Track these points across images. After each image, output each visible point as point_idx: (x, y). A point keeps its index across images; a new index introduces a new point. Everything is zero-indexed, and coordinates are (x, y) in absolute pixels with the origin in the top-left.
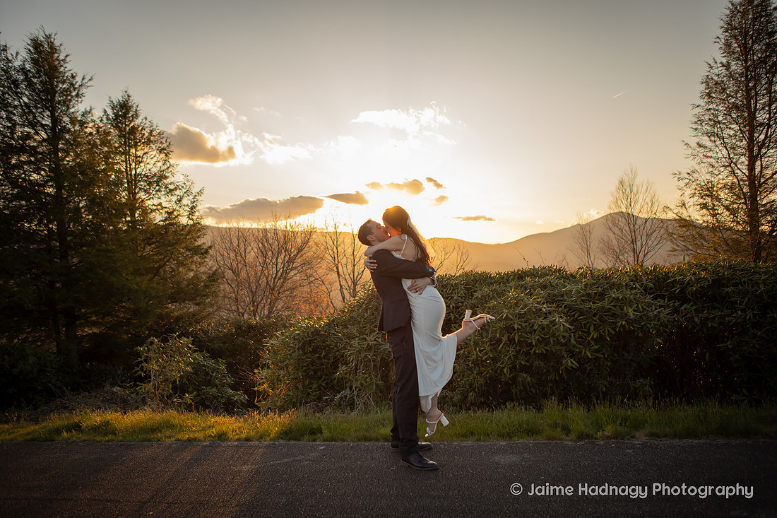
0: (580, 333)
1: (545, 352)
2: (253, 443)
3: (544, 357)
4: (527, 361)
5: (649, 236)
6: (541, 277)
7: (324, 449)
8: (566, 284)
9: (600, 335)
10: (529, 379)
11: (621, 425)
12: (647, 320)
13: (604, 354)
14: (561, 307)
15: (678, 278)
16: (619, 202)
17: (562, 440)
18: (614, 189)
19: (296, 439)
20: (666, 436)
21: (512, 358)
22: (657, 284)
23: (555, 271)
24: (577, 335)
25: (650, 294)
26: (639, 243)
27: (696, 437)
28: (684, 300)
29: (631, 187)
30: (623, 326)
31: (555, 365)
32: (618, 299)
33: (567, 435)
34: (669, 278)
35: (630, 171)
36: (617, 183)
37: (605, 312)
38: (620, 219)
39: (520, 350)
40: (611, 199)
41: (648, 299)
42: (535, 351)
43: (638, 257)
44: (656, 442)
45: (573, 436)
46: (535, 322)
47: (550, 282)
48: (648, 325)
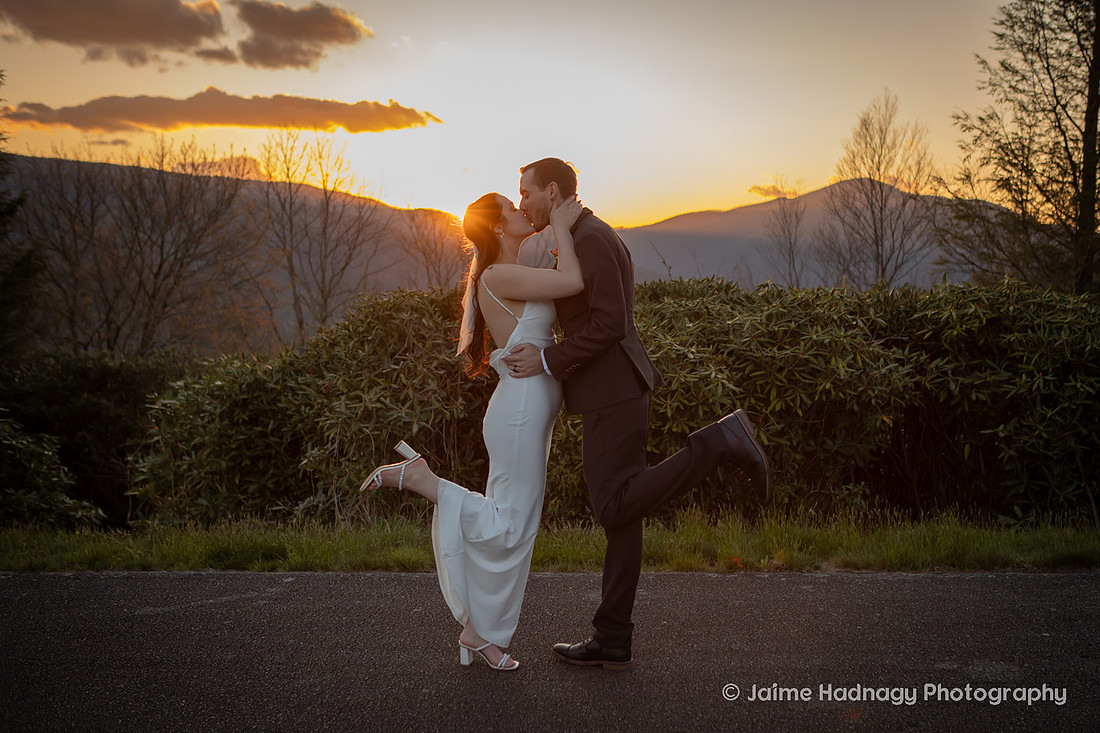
0: (753, 401)
2: (158, 573)
5: (907, 231)
6: (693, 298)
7: (292, 582)
8: (736, 313)
9: (788, 406)
11: (800, 549)
12: (869, 383)
13: (790, 440)
14: (722, 353)
15: (929, 313)
16: (858, 161)
17: (703, 570)
18: (850, 136)
19: (237, 567)
20: (868, 566)
22: (894, 322)
23: (719, 289)
24: (746, 404)
25: (878, 337)
26: (887, 244)
27: (915, 569)
28: (936, 352)
29: (883, 132)
30: (827, 392)
32: (822, 345)
33: (712, 565)
34: (916, 311)
35: (883, 101)
36: (856, 124)
37: (798, 366)
38: (858, 195)
40: (843, 153)
41: (876, 346)
42: (670, 428)
43: (884, 270)
44: (851, 576)
45: (721, 565)
46: (674, 378)
47: (706, 307)
48: (870, 392)
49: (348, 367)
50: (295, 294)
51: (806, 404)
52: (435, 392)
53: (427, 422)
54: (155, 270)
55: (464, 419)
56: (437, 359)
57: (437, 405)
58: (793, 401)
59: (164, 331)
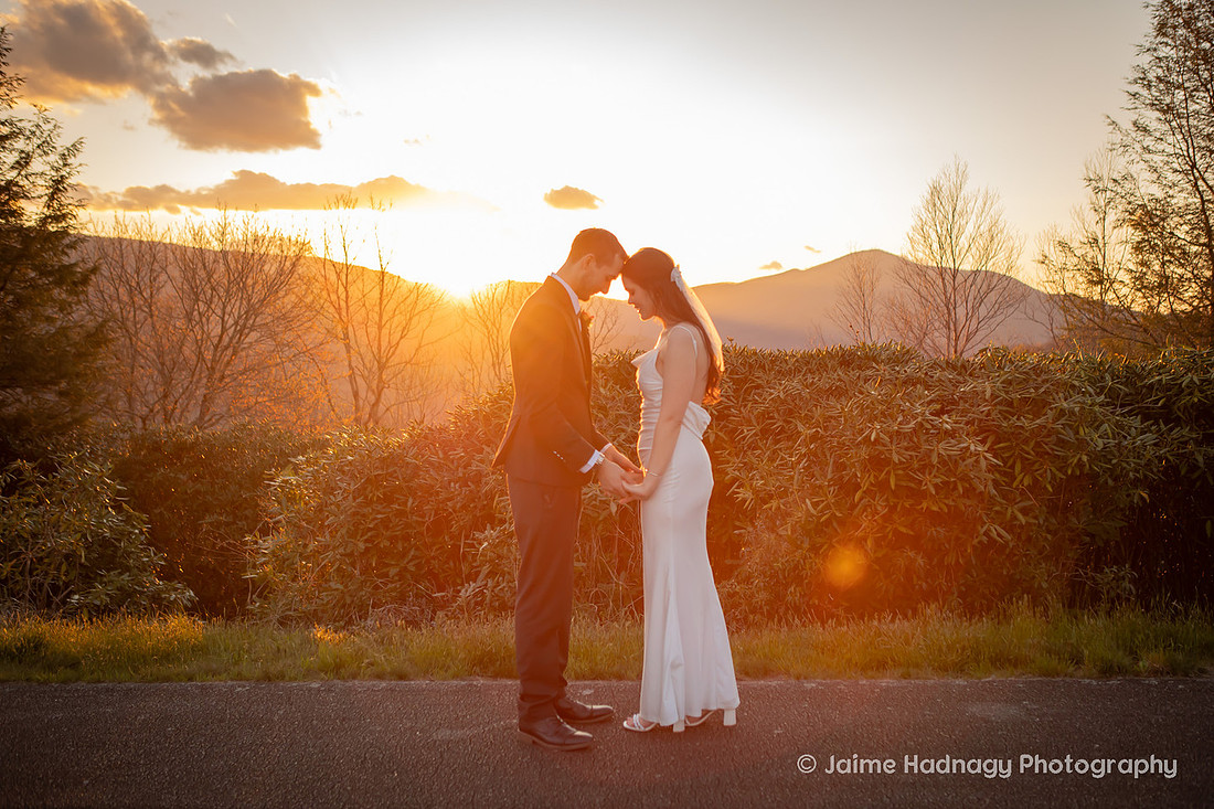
1: (945, 510)
4: (910, 527)
37: (1045, 436)
51: (1055, 478)
56: (623, 431)
58: (1041, 474)
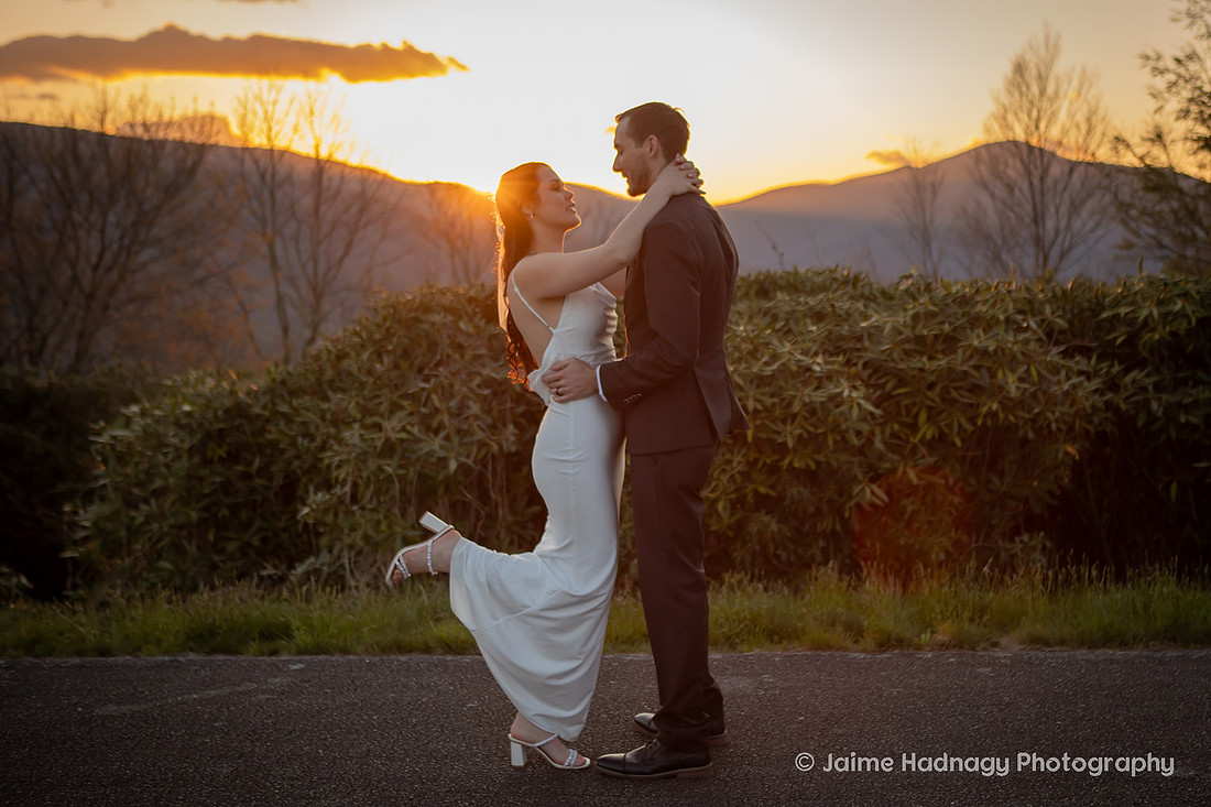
0: (896, 427)
1: (813, 466)
2: (120, 660)
3: (811, 477)
4: (772, 487)
5: (1075, 207)
6: (813, 292)
7: (301, 670)
8: (870, 312)
9: (941, 433)
10: (774, 526)
11: (971, 620)
12: (1046, 403)
13: (946, 477)
14: (855, 364)
15: (1123, 311)
16: (1011, 118)
17: (845, 649)
18: (1000, 83)
19: (227, 650)
20: (1062, 642)
21: (738, 478)
22: (1076, 322)
23: (845, 282)
24: (888, 431)
25: (1057, 343)
26: (1050, 224)
27: (1123, 644)
28: (1132, 361)
29: (1042, 79)
30: (992, 414)
31: (836, 497)
32: (985, 352)
33: (856, 642)
34: (1103, 309)
35: (1043, 40)
36: (1009, 69)
37: (953, 381)
38: (1010, 161)
39: (757, 460)
40: (990, 107)
41: (1054, 355)
42: (790, 463)
43: (1046, 259)
44: (1041, 655)
45: (869, 641)
46: (795, 397)
47: (833, 306)
48: (1049, 414)
49: (362, 385)
50: (277, 291)
51: (965, 431)
52: (477, 417)
53: (468, 457)
54: (94, 260)
55: (516, 453)
57: (480, 435)
58: (949, 426)
59: (105, 340)
